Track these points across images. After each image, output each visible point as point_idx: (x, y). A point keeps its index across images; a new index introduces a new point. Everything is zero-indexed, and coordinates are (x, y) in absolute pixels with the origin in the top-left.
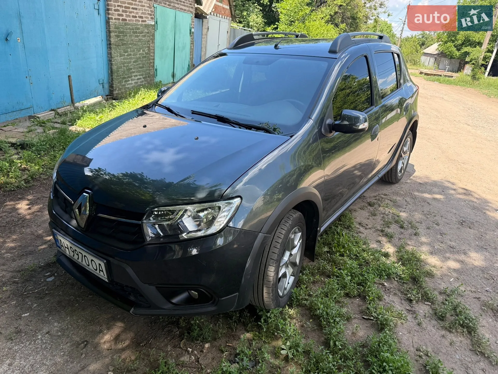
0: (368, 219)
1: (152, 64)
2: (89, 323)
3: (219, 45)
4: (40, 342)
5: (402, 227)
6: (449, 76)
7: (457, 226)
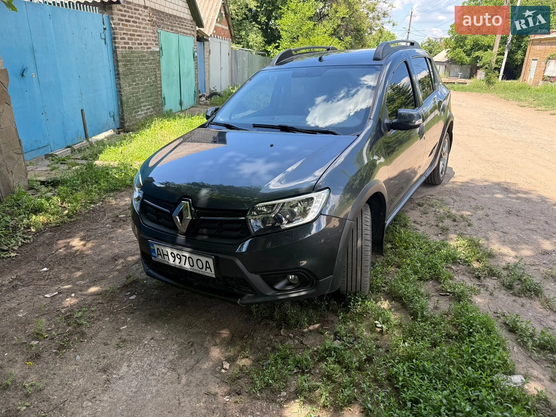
0: (421, 217)
1: (159, 93)
2: (187, 327)
3: (222, 68)
4: (148, 346)
5: (454, 221)
6: (463, 83)
7: (505, 215)
